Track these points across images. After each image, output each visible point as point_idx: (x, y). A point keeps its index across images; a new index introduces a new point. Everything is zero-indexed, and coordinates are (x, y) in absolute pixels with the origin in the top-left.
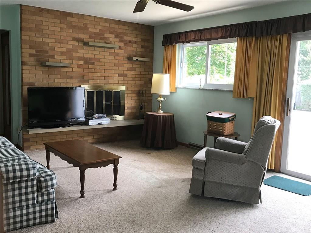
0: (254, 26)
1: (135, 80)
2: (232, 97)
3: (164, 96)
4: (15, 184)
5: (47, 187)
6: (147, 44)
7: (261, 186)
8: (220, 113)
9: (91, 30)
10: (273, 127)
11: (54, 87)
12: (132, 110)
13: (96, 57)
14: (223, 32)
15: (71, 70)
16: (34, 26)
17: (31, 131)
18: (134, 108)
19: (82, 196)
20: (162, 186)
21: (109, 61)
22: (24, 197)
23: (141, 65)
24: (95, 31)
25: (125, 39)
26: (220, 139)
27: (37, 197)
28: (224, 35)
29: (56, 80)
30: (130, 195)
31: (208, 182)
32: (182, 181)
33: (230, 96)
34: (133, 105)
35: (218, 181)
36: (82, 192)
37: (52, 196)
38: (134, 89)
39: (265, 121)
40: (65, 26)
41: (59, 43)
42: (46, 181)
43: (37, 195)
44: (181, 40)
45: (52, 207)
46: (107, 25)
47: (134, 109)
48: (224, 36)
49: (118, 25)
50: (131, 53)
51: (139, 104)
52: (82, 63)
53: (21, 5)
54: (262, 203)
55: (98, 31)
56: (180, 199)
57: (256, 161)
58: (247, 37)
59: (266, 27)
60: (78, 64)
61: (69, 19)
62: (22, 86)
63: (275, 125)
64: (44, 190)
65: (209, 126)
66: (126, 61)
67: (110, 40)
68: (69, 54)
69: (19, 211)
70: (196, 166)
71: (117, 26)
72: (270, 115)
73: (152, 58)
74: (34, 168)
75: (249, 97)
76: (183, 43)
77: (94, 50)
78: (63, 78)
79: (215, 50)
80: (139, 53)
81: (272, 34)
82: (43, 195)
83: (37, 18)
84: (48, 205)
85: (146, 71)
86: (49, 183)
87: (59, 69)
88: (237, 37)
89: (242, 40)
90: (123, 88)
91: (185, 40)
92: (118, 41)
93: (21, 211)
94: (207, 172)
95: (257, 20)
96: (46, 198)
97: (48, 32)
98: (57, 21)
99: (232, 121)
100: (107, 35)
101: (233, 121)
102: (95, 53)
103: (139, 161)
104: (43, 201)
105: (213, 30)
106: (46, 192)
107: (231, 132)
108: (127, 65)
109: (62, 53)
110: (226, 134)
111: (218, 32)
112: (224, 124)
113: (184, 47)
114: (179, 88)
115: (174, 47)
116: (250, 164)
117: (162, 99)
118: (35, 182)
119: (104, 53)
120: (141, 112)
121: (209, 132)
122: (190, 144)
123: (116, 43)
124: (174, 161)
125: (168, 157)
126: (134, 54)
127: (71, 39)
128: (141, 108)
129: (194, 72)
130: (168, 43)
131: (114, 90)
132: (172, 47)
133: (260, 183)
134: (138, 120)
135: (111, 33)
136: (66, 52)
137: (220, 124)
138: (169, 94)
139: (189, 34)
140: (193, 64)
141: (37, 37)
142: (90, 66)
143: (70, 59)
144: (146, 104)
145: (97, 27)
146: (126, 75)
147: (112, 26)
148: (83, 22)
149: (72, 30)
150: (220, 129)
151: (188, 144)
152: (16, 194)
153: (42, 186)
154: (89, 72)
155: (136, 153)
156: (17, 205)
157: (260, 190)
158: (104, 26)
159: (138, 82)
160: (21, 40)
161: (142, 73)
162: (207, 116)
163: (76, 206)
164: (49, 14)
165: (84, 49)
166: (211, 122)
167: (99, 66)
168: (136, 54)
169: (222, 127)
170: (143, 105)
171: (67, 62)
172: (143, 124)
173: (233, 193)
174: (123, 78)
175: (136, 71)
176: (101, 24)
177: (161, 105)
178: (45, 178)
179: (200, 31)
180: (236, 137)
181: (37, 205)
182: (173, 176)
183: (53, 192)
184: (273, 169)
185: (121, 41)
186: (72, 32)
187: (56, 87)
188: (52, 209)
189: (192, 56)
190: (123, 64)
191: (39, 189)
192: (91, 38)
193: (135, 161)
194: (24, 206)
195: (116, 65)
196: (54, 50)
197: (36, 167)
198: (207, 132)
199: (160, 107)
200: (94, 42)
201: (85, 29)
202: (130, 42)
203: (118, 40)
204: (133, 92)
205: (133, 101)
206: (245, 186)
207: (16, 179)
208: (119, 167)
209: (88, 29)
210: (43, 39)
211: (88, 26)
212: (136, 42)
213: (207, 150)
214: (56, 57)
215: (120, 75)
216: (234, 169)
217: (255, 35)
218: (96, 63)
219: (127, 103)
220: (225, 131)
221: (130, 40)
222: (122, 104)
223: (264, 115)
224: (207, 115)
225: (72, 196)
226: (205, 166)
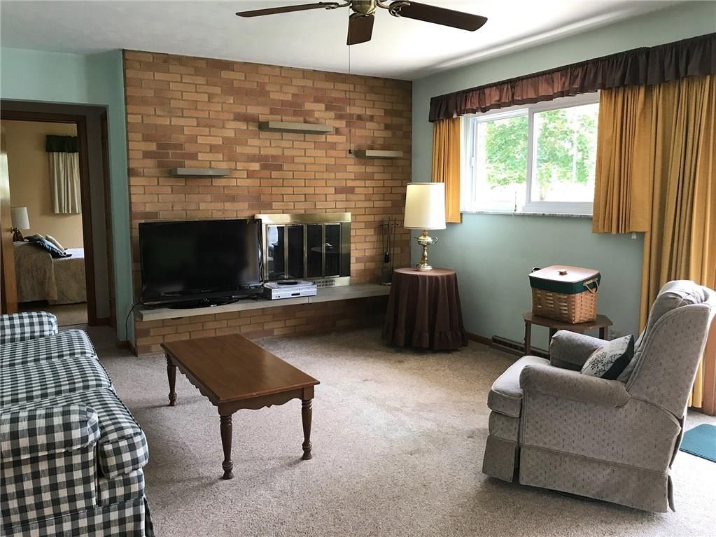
0: (642, 59)
1: (372, 199)
2: (591, 231)
3: (432, 233)
4: (40, 463)
5: (120, 466)
6: (396, 120)
7: (672, 466)
8: (563, 270)
9: (273, 96)
10: (703, 312)
11: (197, 220)
12: (367, 264)
13: (287, 153)
14: (565, 80)
15: (233, 182)
16: (150, 93)
17: (146, 314)
18: (372, 259)
19: (227, 475)
20: (418, 451)
21: (313, 162)
22: (63, 493)
23: (383, 166)
24: (281, 98)
25: (348, 112)
26: (561, 335)
27: (99, 490)
28: (567, 88)
29: (203, 206)
30: (340, 473)
31: (530, 447)
32: (469, 437)
33: (586, 229)
34: (368, 253)
35: (554, 448)
36: (227, 465)
37: (135, 488)
38: (371, 218)
39: (677, 295)
40: (218, 90)
41: (205, 126)
42: (118, 452)
43: (99, 486)
44: (469, 106)
45: (136, 513)
46: (309, 83)
47: (372, 262)
48: (569, 91)
49: (332, 84)
50: (362, 142)
51: (381, 250)
52: (256, 166)
53: (124, 51)
54: (674, 510)
55: (289, 98)
56: (460, 488)
57: (655, 401)
58: (625, 86)
59: (673, 59)
60: (247, 170)
61: (226, 74)
62: (131, 220)
63: (707, 308)
64: (113, 474)
65: (537, 301)
66: (351, 160)
67: (317, 115)
68: (227, 147)
69: (52, 525)
70: (499, 408)
71: (330, 85)
72: (687, 277)
73: (408, 151)
74: (83, 423)
75: (631, 230)
76: (474, 112)
77: (282, 139)
78: (217, 199)
79: (554, 130)
80: (380, 142)
81: (689, 73)
82: (112, 486)
83: (159, 76)
84: (126, 510)
85: (395, 179)
86: (127, 457)
87: (207, 182)
88: (599, 91)
89: (611, 94)
90: (348, 217)
91: (477, 106)
92: (333, 117)
93: (58, 525)
94: (527, 424)
95: (651, 43)
96: (120, 491)
97: (181, 104)
98: (200, 80)
99: (592, 289)
100: (309, 106)
101: (595, 289)
102: (284, 144)
103: (376, 381)
104: (113, 499)
105: (540, 77)
106: (121, 478)
107: (590, 315)
108: (353, 167)
109: (213, 149)
110: (577, 321)
111: (553, 81)
112: (573, 297)
113: (477, 124)
114: (467, 213)
115: (455, 122)
116: (638, 407)
117: (429, 239)
118: (91, 456)
119: (304, 145)
120: (384, 267)
121: (536, 315)
122: (495, 340)
123: (328, 121)
124: (456, 381)
125: (444, 371)
126: (369, 143)
127: (232, 116)
128: (387, 259)
129: (509, 177)
130: (441, 116)
131: (327, 221)
132: (451, 125)
133: (668, 457)
134: (381, 284)
135: (317, 100)
136: (220, 145)
137: (562, 296)
138: (444, 227)
139: (487, 91)
140: (506, 161)
141: (158, 116)
142: (275, 174)
143: (230, 160)
144: (398, 250)
145: (285, 89)
146: (351, 190)
147: (320, 86)
148: (257, 80)
149: (232, 98)
150: (562, 308)
151: (491, 338)
152: (42, 485)
153: (109, 465)
154: (272, 187)
155: (371, 360)
156: (48, 511)
157: (669, 477)
158: (302, 87)
159: (378, 204)
160: (127, 123)
161: (388, 183)
162: (531, 278)
163: (207, 503)
164: (183, 65)
165: (259, 138)
166: (540, 292)
167: (293, 171)
168: (373, 142)
169: (566, 304)
170: (389, 253)
171: (224, 166)
172: (388, 294)
173: (594, 481)
174: (344, 195)
175: (373, 179)
176: (295, 82)
177: (426, 253)
178: (116, 446)
179: (513, 83)
180: (601, 327)
181: (99, 510)
182: (450, 423)
183: (139, 477)
184: (700, 406)
185: (339, 117)
186: (232, 102)
187: (202, 219)
188: (137, 518)
189: (503, 144)
190: (346, 166)
191: (102, 472)
192: (273, 114)
193: (366, 380)
194: (65, 513)
195: (329, 168)
196: (197, 142)
197: (90, 420)
198: (531, 315)
199: (424, 257)
200: (282, 121)
201: (260, 94)
202: (360, 117)
203: (332, 114)
204: (368, 225)
205: (368, 246)
206: (627, 463)
207: (38, 451)
208: (315, 404)
209: (266, 94)
210: (173, 119)
211: (268, 88)
212: (372, 118)
213: (524, 369)
214: (201, 156)
215: (338, 191)
216: (595, 419)
217: (646, 81)
218: (285, 167)
219: (356, 249)
220: (574, 313)
221: (360, 113)
222: (343, 251)
223: (673, 276)
224: (531, 275)
225: (206, 474)
226: (521, 410)
